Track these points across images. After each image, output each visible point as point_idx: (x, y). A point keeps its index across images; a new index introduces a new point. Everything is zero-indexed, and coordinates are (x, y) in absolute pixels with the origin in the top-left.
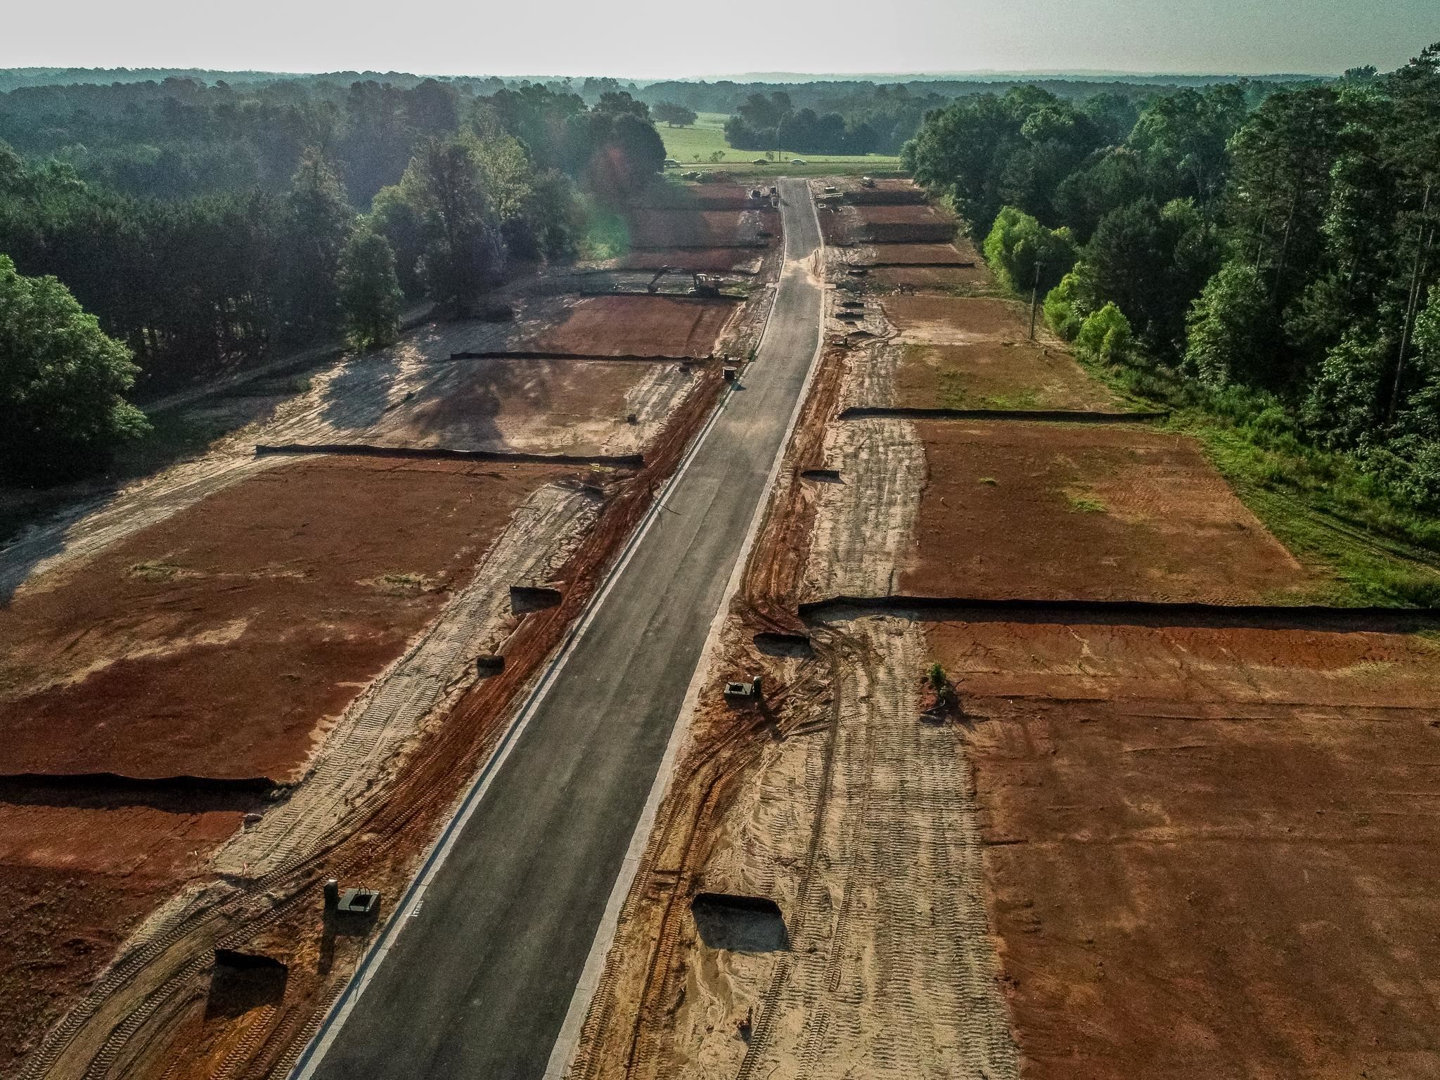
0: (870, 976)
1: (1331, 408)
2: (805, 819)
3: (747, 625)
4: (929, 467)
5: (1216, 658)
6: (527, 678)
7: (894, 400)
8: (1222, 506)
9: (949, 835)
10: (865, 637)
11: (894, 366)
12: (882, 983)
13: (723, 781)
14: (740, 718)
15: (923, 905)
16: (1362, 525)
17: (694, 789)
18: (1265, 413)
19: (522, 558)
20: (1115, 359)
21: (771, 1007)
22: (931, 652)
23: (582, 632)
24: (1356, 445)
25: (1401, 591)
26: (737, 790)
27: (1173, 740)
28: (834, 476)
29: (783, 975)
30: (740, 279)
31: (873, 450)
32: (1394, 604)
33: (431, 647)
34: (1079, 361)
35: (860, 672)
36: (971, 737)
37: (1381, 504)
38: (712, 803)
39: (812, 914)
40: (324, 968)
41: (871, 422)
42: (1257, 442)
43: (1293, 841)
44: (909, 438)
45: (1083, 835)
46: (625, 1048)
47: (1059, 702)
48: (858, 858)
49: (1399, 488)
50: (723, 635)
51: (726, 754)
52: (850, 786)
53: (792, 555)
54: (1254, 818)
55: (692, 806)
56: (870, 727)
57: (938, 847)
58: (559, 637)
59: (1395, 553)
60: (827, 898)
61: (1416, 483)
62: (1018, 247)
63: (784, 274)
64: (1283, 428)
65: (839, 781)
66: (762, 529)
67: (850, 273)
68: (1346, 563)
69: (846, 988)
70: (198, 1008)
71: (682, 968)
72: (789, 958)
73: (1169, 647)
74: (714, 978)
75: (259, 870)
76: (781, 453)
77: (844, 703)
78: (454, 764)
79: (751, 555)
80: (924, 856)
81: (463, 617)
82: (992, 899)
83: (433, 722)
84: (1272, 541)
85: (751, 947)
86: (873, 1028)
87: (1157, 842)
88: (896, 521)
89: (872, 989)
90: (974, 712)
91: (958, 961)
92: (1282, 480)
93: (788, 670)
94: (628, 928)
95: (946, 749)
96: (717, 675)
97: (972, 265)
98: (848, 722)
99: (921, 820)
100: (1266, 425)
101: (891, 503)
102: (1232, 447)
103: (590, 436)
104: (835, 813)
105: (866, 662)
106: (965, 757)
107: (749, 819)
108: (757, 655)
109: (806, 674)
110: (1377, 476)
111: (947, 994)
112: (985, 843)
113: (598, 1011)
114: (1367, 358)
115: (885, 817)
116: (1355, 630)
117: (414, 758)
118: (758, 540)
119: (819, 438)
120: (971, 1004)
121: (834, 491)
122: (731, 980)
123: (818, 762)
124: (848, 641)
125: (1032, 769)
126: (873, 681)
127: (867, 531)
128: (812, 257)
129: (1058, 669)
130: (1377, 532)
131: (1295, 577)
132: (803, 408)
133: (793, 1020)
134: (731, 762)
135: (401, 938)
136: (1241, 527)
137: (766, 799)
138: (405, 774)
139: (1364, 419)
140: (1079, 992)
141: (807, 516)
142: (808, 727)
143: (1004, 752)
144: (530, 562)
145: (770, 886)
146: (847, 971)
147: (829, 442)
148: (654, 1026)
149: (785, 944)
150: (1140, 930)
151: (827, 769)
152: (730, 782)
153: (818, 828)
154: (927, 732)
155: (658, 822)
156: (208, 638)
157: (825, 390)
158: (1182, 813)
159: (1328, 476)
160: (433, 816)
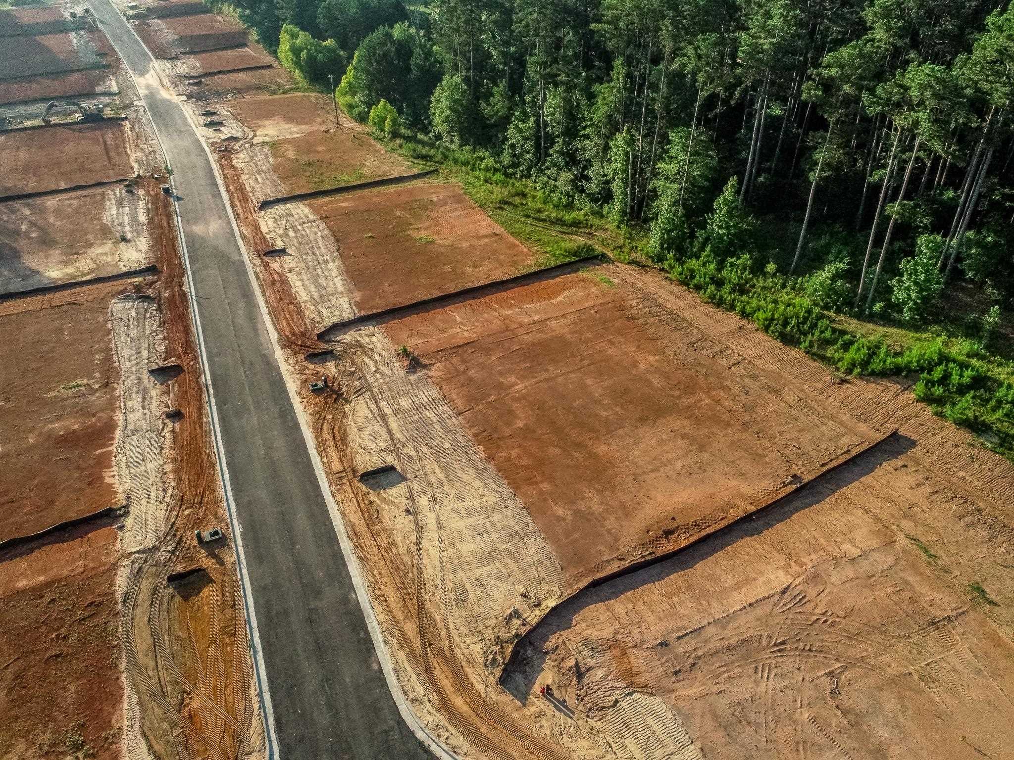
0: (442, 476)
1: (515, 155)
2: (382, 431)
3: (296, 353)
4: (333, 234)
5: (511, 307)
6: (201, 414)
7: (284, 190)
8: (484, 224)
9: (443, 416)
10: (357, 341)
11: (269, 162)
12: (447, 477)
13: (337, 427)
14: (325, 398)
15: (447, 445)
16: (544, 220)
17: (326, 436)
18: (485, 163)
19: (139, 351)
20: (395, 135)
21: (413, 501)
22: (394, 339)
23: (209, 382)
24: (530, 176)
25: (569, 253)
26: (345, 430)
27: (509, 348)
28: (283, 252)
29: (410, 489)
30: (107, 100)
31: (294, 228)
32: (568, 259)
33: (131, 417)
34: (375, 139)
35: (366, 359)
36: (432, 374)
37: (550, 207)
38: (338, 438)
39: (407, 465)
40: (222, 563)
41: (281, 209)
42: (486, 181)
43: (563, 374)
44: (311, 217)
45: (493, 398)
46: (369, 535)
47: (459, 347)
48: (414, 438)
49: (555, 197)
50: (286, 361)
51: (329, 417)
52: (393, 411)
53: (292, 307)
54: (547, 370)
55: (331, 442)
56: (387, 384)
57: (441, 422)
58: (200, 389)
59: (562, 232)
60: (410, 456)
61: (562, 193)
62: (304, 54)
63: (142, 92)
64: (496, 170)
65: (387, 410)
66: (264, 295)
67: (189, 84)
68: (544, 243)
69: (436, 484)
70: (178, 600)
71: (371, 503)
72: (409, 483)
73: (490, 307)
74: (385, 500)
75: (149, 543)
76: (240, 243)
77: (368, 377)
78: (201, 467)
79: (269, 312)
80: (438, 427)
81: (134, 396)
82: (471, 435)
83: (168, 452)
84: (511, 239)
85: (393, 485)
86: (453, 492)
87: (518, 392)
88: (335, 273)
89: (445, 480)
90: (427, 362)
91: (470, 460)
92: (506, 203)
93: (331, 369)
94: (339, 498)
95: (424, 382)
96: (299, 382)
97: (270, 66)
98: (375, 384)
99: (429, 414)
100: (487, 169)
101: (326, 262)
102: (475, 187)
103: (104, 258)
104: (394, 424)
105: (365, 353)
106: (433, 383)
107: (358, 440)
108: (312, 366)
109: (341, 368)
110: (544, 193)
111: (472, 471)
112: (459, 414)
113: (350, 529)
114: (527, 130)
115: (415, 418)
116: (557, 276)
117: (176, 471)
118: (267, 302)
119: (257, 228)
120: (480, 472)
121: (288, 262)
122: (392, 498)
123: (373, 406)
124: (350, 346)
125: (462, 379)
126: (375, 362)
127: (323, 281)
128: (152, 72)
129: (452, 331)
130: (552, 223)
131: (527, 256)
132: (232, 207)
133: (423, 502)
134: (334, 419)
135: (243, 540)
136: (496, 235)
137: (360, 429)
138: (179, 480)
139: (531, 161)
140: (514, 453)
141: (284, 282)
142: (359, 392)
143: (449, 376)
144: (145, 353)
145: (385, 461)
146: (433, 478)
147: (264, 229)
148: (374, 524)
149: (405, 479)
150: (525, 425)
151: (379, 408)
152: (340, 428)
153: (389, 432)
154: (412, 378)
155: (321, 455)
157: (236, 190)
158: (523, 378)
159: (524, 195)
160: (213, 491)
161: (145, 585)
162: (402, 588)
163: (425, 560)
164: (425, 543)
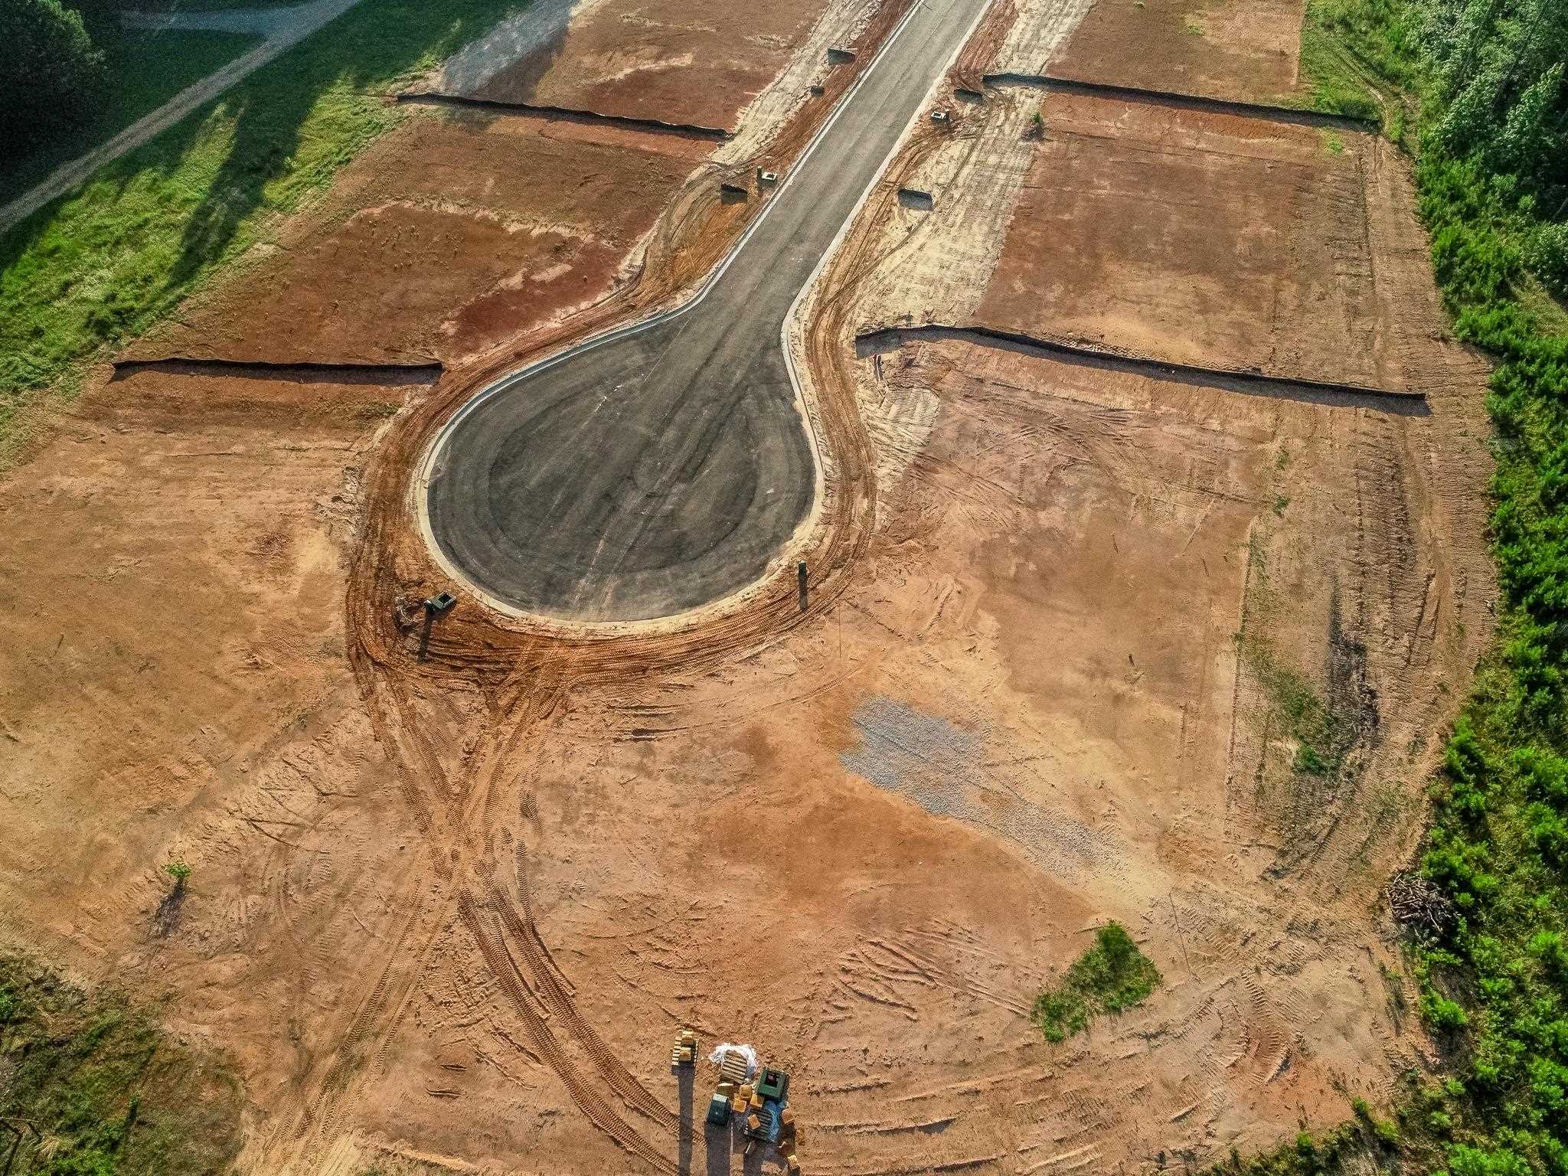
0: (959, 220)
2: (952, 171)
3: (953, 84)
5: (1192, 127)
6: (836, 98)
8: (1285, 37)
9: (1011, 182)
10: (1013, 96)
12: (961, 225)
13: (921, 153)
14: (935, 128)
15: (989, 203)
16: (1362, 59)
17: (908, 155)
19: (836, 30)
21: (920, 225)
22: (1043, 107)
23: (865, 79)
25: (1343, 104)
26: (926, 158)
27: (1136, 159)
29: (927, 216)
32: (1329, 111)
33: (788, 78)
35: (1003, 114)
36: (1040, 147)
38: (915, 160)
39: (944, 201)
40: (761, 196)
43: (1157, 201)
45: (1068, 189)
46: (867, 228)
47: (1093, 137)
48: (970, 186)
50: (939, 87)
51: (925, 143)
52: (977, 161)
53: (992, 45)
54: (1147, 191)
55: (907, 160)
56: (996, 139)
57: (1004, 186)
58: (852, 80)
59: (1366, 81)
60: (952, 197)
65: (973, 159)
66: (979, 25)
68: (1327, 84)
69: (949, 223)
70: (718, 201)
71: (891, 211)
72: (931, 213)
73: (1172, 119)
74: (902, 216)
75: (729, 163)
77: (988, 128)
78: (801, 134)
79: (967, 42)
80: (997, 188)
81: (803, 64)
82: (1017, 205)
83: (791, 115)
84: (1294, 65)
85: (918, 208)
86: (955, 234)
87: (1098, 195)
88: (1064, 28)
89: (958, 224)
90: (1047, 137)
91: (994, 221)
92: (1344, 23)
93: (967, 109)
94: (872, 197)
95: (1026, 151)
96: (930, 108)
98: (987, 136)
99: (1002, 177)
101: (1067, 15)
104: (966, 170)
105: (1007, 109)
106: (1034, 155)
107: (928, 169)
108: (953, 100)
109: (975, 112)
111: (986, 228)
112: (1025, 187)
113: (858, 218)
115: (988, 174)
117: (784, 129)
118: (975, 33)
120: (993, 232)
121: (1035, 2)
122: (908, 216)
123: (966, 151)
124: (1003, 98)
125: (1061, 163)
126: (1007, 118)
127: (1044, 33)
129: (1104, 123)
130: (1369, 66)
131: (1285, 89)
133: (927, 229)
134: (927, 146)
135: (787, 190)
136: (1283, 54)
137: (938, 163)
138: (781, 136)
140: (1034, 234)
141: (1011, 19)
142: (967, 136)
143: (1053, 155)
144: (839, 34)
145: (930, 191)
146: (951, 219)
148: (878, 224)
149: (931, 209)
150: (1070, 220)
151: (969, 154)
152: (924, 154)
153: (957, 174)
154: (1021, 143)
155: (890, 165)
156: (675, 62)
158: (1117, 186)
160: (796, 152)
161: (707, 183)
162: (854, 267)
163: (887, 260)
164: (898, 253)
